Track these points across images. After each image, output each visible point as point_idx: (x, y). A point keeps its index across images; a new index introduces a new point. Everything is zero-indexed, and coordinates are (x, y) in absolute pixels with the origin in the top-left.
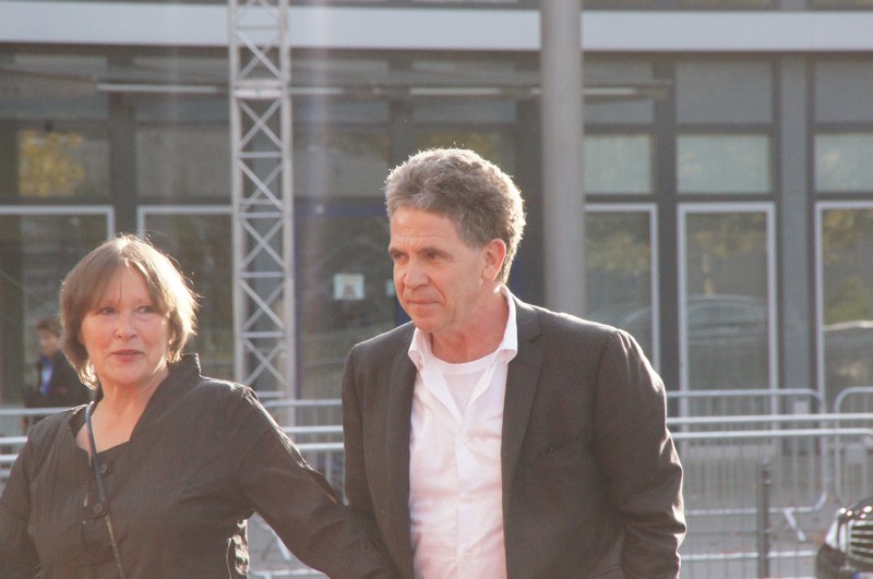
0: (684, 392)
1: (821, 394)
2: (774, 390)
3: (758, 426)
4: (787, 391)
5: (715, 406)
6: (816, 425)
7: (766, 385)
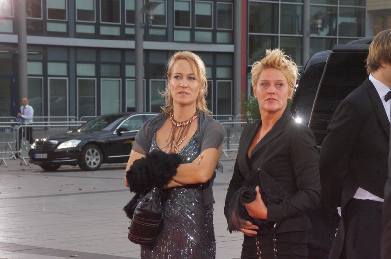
0: (49, 117)
1: (77, 118)
2: (68, 117)
3: (64, 124)
4: (70, 117)
5: (56, 120)
6: (76, 124)
7: (66, 115)
